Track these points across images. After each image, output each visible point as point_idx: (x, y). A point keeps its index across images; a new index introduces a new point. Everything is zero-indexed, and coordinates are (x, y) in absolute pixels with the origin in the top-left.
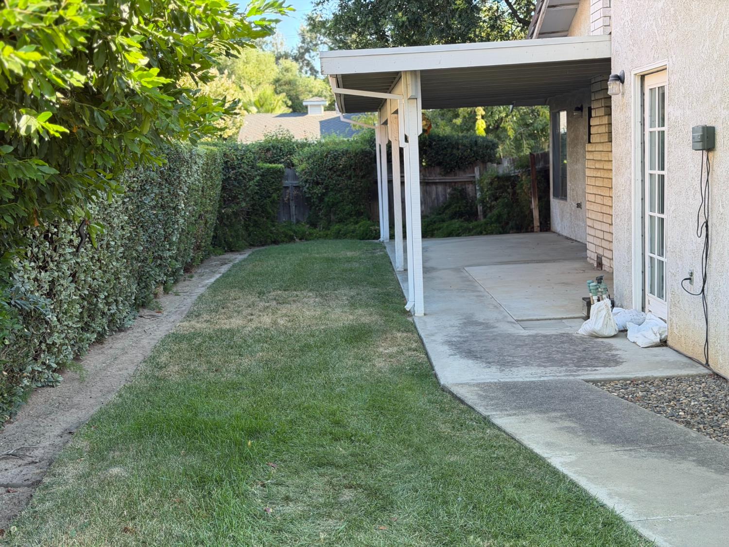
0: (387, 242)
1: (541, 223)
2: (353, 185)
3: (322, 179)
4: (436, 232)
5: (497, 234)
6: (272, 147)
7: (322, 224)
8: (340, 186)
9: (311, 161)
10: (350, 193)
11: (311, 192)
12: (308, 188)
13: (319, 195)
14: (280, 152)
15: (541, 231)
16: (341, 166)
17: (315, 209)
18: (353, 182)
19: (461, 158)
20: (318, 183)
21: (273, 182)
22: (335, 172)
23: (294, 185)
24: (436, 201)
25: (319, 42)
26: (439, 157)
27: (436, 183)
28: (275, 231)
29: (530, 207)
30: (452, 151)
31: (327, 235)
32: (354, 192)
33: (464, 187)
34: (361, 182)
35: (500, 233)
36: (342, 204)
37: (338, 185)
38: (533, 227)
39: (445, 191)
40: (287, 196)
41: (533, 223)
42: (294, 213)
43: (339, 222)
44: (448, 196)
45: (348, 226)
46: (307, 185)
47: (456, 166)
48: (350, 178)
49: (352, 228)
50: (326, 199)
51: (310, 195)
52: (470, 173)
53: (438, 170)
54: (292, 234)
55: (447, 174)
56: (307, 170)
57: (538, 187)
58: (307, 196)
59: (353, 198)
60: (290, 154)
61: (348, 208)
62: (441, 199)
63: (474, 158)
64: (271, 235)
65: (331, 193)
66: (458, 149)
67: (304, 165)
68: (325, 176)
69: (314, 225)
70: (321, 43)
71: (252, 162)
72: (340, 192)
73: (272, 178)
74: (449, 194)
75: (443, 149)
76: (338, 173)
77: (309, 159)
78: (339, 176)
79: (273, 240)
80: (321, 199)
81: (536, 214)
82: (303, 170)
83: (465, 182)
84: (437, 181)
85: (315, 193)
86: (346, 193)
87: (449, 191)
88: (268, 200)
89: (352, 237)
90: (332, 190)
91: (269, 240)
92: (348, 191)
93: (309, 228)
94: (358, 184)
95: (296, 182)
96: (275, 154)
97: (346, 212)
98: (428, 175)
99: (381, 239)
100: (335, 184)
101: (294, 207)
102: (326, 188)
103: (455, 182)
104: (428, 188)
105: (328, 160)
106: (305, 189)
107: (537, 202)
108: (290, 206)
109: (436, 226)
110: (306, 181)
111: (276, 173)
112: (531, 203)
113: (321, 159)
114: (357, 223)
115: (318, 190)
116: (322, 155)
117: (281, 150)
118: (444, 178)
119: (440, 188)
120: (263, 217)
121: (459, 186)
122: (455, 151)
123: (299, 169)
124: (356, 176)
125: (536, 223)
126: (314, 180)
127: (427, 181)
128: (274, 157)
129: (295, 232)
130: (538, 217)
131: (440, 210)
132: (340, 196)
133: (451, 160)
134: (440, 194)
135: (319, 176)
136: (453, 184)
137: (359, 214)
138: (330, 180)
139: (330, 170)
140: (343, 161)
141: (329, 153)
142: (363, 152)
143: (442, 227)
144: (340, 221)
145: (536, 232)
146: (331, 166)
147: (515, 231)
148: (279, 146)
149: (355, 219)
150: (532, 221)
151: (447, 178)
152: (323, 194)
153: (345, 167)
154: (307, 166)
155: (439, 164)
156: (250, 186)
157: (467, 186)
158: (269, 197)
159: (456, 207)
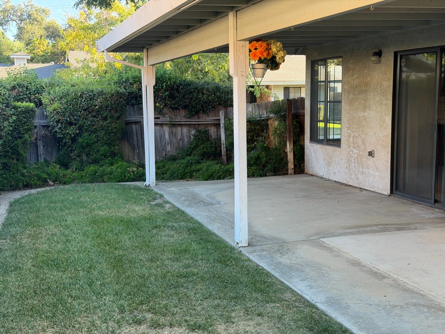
0: (154, 186)
1: (295, 166)
2: (109, 127)
3: (75, 120)
4: (195, 174)
5: (258, 176)
6: (18, 85)
7: (74, 165)
8: (94, 127)
9: (64, 101)
10: (105, 134)
11: (64, 132)
12: (60, 128)
13: (73, 136)
14: (26, 91)
15: (295, 173)
16: (97, 107)
17: (67, 149)
18: (108, 123)
19: (206, 102)
20: (71, 124)
21: (26, 122)
22: (89, 112)
23: (42, 125)
24: (181, 141)
25: (10, 20)
26: (186, 101)
27: (181, 125)
28: (27, 174)
29: (284, 151)
30: (197, 95)
31: (82, 177)
32: (109, 133)
33: (207, 129)
34: (116, 123)
35: (261, 176)
36: (97, 145)
37: (93, 126)
38: (287, 170)
39: (189, 132)
40: (35, 136)
41: (287, 166)
42: (42, 153)
43: (93, 163)
44: (192, 137)
45: (104, 167)
46: (59, 126)
47: (201, 110)
48: (105, 119)
49: (109, 169)
50: (80, 140)
51: (62, 136)
52: (212, 117)
53: (183, 113)
54: (46, 176)
55: (191, 116)
56: (59, 110)
57: (293, 132)
58: (59, 136)
59: (108, 140)
60: (38, 93)
61: (104, 149)
62: (186, 140)
63: (218, 103)
64: (23, 179)
65: (86, 134)
66: (203, 94)
67: (56, 105)
68: (80, 116)
69: (65, 165)
70: (11, 20)
71: (7, 100)
72: (94, 133)
73: (25, 118)
74: (193, 135)
75: (189, 93)
76: (94, 114)
77: (61, 98)
78: (95, 117)
79: (25, 183)
80: (74, 140)
81: (290, 156)
82: (55, 110)
83: (208, 124)
84: (183, 123)
85: (68, 133)
86: (102, 134)
87: (193, 132)
88: (19, 141)
89: (110, 180)
90: (86, 130)
91: (21, 185)
92: (104, 132)
93: (60, 168)
94: (114, 125)
95: (43, 121)
96: (21, 92)
97: (101, 153)
98: (174, 117)
99: (147, 183)
100: (89, 125)
101: (42, 147)
102: (80, 128)
103: (199, 125)
104: (174, 129)
105: (83, 100)
106: (57, 129)
107: (292, 146)
108: (37, 146)
109: (193, 168)
110: (58, 121)
111: (29, 113)
112: (286, 145)
113: (75, 99)
114: (112, 164)
115: (72, 130)
116: (76, 95)
117: (27, 88)
118: (189, 120)
119: (185, 130)
120: (13, 159)
121: (201, 128)
122: (200, 96)
123: (50, 109)
124: (112, 117)
125: (291, 166)
126: (67, 120)
127: (173, 123)
128: (20, 95)
129: (49, 175)
130: (292, 160)
131: (188, 151)
132: (95, 137)
133: (196, 104)
134: (185, 135)
135: (72, 116)
136: (197, 126)
137: (113, 155)
138: (84, 120)
139: (85, 110)
140: (98, 102)
141: (83, 93)
142: (118, 93)
143: (201, 169)
144: (95, 162)
145: (291, 174)
146: (86, 107)
147: (273, 173)
148: (26, 84)
149: (109, 160)
150: (287, 164)
151: (192, 120)
152: (77, 135)
153: (101, 108)
154: (60, 105)
155: (185, 107)
156: (4, 127)
157: (210, 128)
158: (20, 138)
159: (203, 148)
